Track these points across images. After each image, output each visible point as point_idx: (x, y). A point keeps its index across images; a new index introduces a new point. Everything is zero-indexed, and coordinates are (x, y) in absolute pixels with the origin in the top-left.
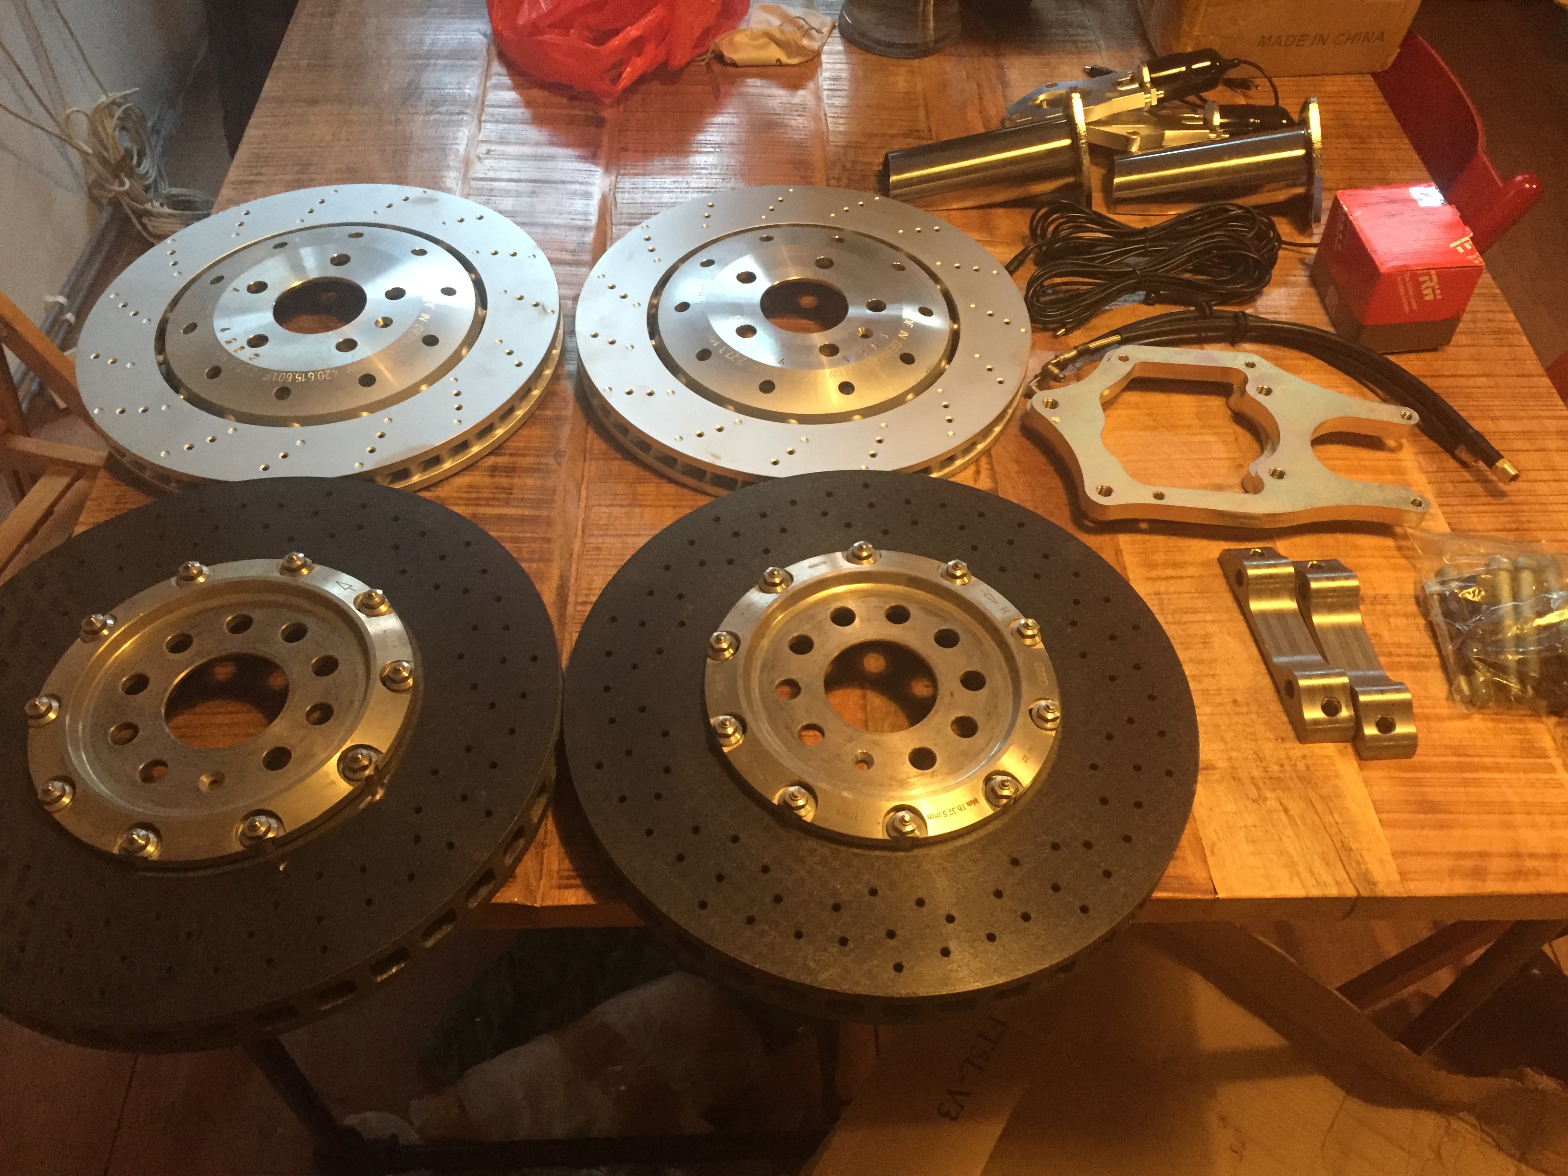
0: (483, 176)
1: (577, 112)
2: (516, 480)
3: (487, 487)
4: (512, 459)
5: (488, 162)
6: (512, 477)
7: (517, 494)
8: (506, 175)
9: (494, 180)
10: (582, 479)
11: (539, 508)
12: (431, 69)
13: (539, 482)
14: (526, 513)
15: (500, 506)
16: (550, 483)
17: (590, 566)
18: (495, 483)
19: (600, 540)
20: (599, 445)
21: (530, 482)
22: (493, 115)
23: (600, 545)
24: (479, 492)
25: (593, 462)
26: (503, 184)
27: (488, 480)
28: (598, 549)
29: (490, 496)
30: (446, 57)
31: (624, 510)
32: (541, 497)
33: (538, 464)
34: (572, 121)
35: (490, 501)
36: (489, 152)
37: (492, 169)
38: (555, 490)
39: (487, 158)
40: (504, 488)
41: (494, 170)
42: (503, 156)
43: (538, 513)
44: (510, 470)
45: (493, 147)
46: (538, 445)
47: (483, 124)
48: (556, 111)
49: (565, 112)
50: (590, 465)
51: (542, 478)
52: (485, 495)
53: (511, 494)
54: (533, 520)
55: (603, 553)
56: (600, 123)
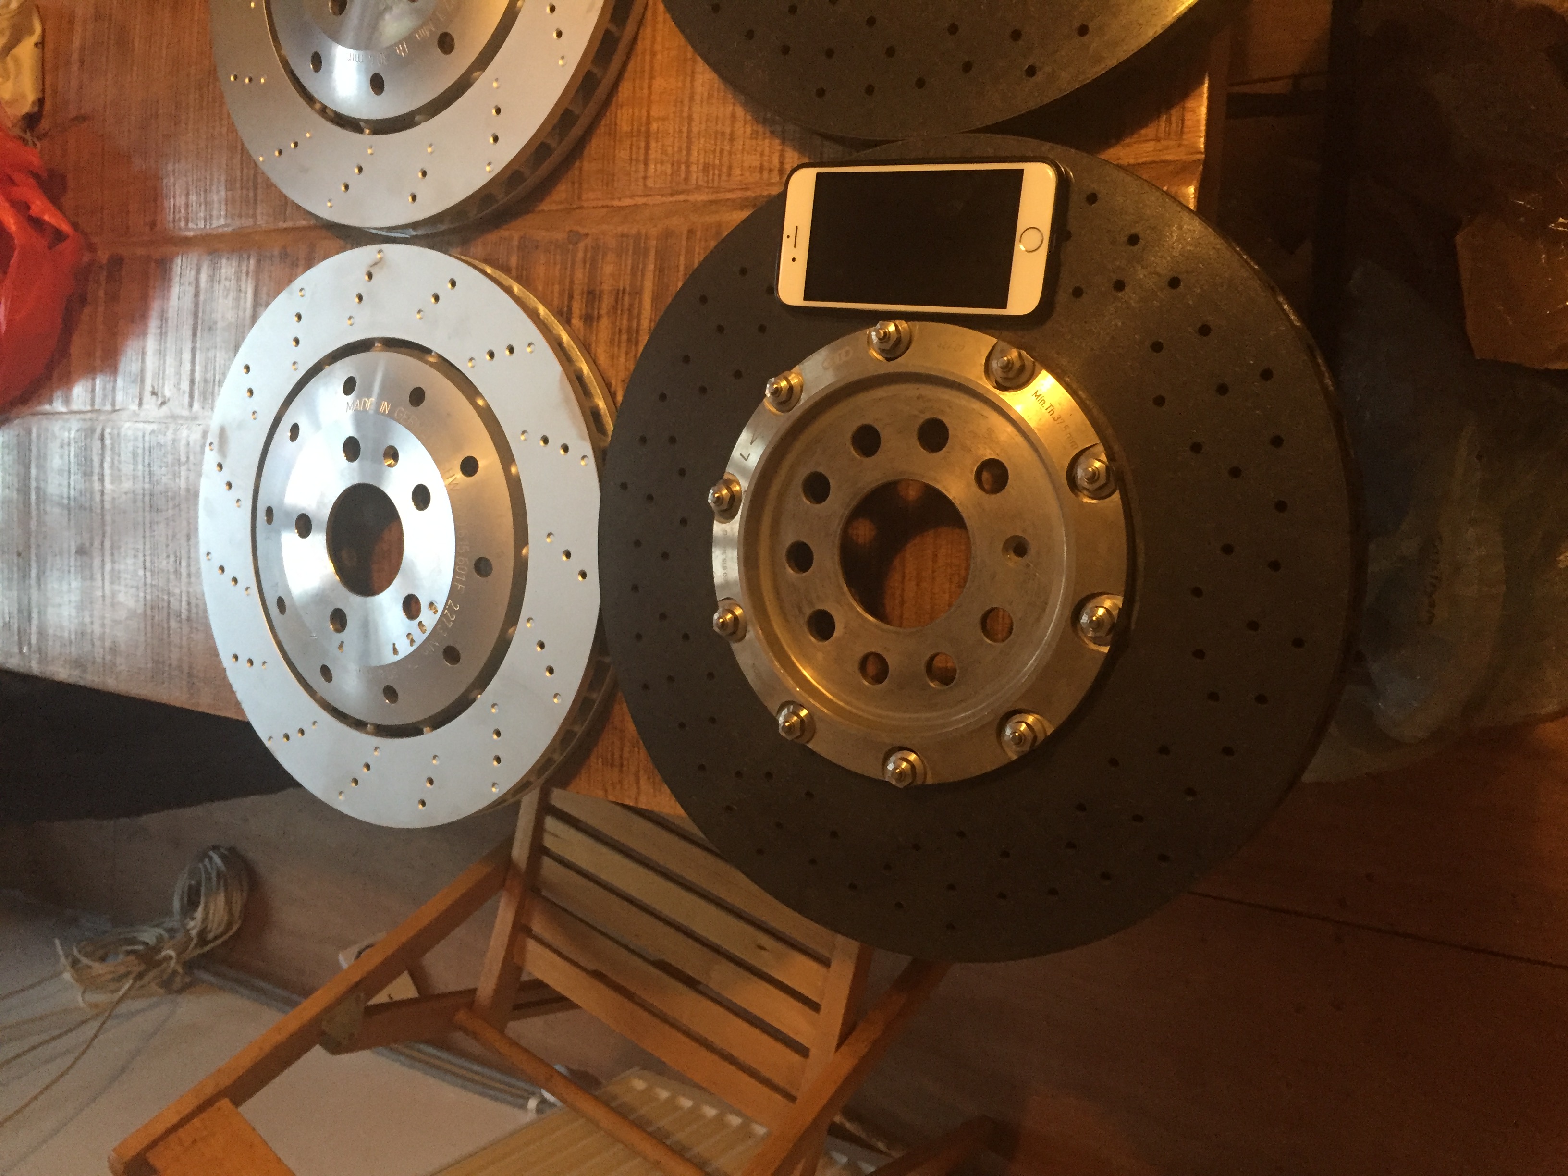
0: (187, 395)
1: (101, 293)
2: (606, 287)
3: (613, 323)
4: (577, 297)
5: (168, 391)
6: (601, 292)
7: (625, 282)
8: (187, 366)
9: (192, 382)
10: (607, 206)
11: (646, 251)
12: (42, 485)
13: (611, 257)
14: (651, 267)
15: (640, 302)
16: (612, 243)
17: (729, 175)
18: (608, 313)
19: (694, 168)
20: (561, 192)
21: (609, 269)
22: (105, 396)
23: (701, 167)
24: (620, 331)
25: (584, 197)
26: (197, 368)
27: (605, 322)
28: (706, 168)
29: (625, 316)
30: (27, 467)
31: (653, 144)
32: (631, 252)
33: (585, 262)
34: (113, 298)
35: (633, 314)
36: (154, 393)
37: (177, 386)
38: (622, 236)
39: (163, 393)
40: (617, 301)
41: (179, 384)
42: (160, 374)
43: (652, 253)
44: (592, 295)
45: (148, 388)
46: (558, 267)
47: (117, 408)
48: (100, 319)
49: (101, 309)
50: (588, 200)
51: (605, 255)
52: (625, 322)
53: (624, 290)
54: (661, 256)
55: (711, 160)
56: (117, 262)
